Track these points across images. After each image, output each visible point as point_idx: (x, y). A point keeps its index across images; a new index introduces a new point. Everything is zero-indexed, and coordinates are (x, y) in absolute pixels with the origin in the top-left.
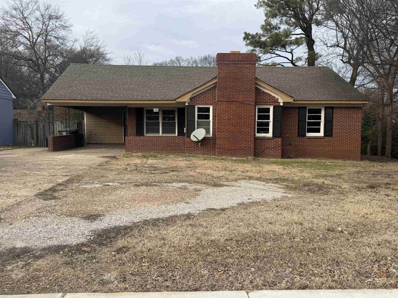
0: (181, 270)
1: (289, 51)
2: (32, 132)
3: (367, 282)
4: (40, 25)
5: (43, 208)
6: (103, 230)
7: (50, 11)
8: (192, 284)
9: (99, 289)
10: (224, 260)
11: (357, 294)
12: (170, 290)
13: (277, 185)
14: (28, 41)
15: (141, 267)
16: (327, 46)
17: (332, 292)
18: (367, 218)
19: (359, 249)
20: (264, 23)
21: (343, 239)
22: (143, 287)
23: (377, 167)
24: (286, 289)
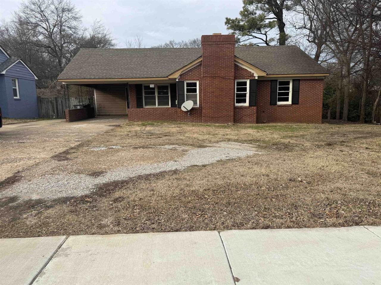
0: (166, 215)
1: (264, 33)
2: (53, 107)
3: (320, 222)
4: (55, 17)
5: (57, 167)
6: (104, 184)
7: (63, 5)
8: (174, 226)
9: (97, 232)
10: (202, 206)
11: (310, 232)
12: (155, 231)
13: (251, 145)
14: (46, 31)
15: (133, 213)
16: (296, 28)
17: (289, 231)
18: (323, 170)
19: (314, 195)
20: (242, 10)
21: (301, 187)
22: (133, 229)
23: (335, 128)
24: (251, 229)
